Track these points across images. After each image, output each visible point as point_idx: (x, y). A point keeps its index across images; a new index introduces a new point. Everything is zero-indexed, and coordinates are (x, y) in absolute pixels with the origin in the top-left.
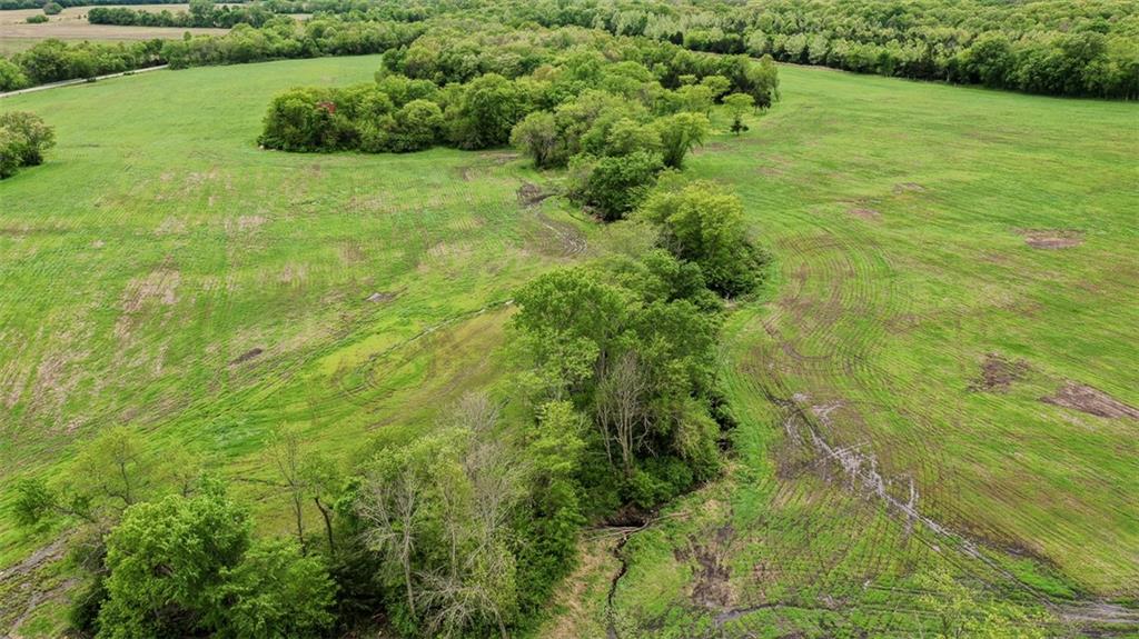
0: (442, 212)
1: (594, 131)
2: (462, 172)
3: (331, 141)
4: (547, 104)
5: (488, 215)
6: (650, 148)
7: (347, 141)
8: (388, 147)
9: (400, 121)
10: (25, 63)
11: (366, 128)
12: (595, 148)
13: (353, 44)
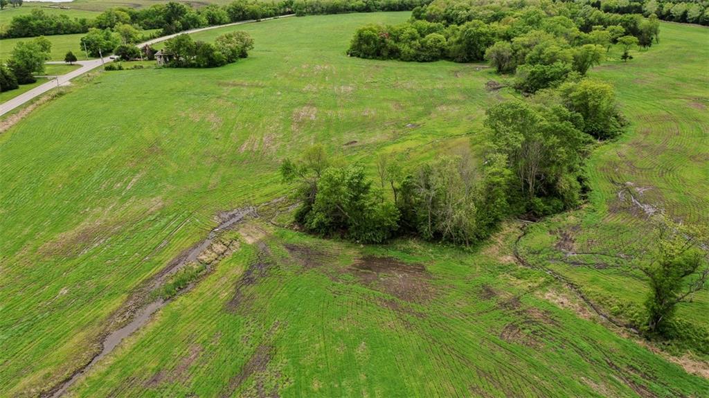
0: (443, 91)
1: (534, 52)
2: (456, 73)
3: (385, 54)
4: (508, 38)
5: (470, 95)
6: (565, 60)
7: (394, 54)
8: (415, 58)
9: (423, 44)
10: (228, 11)
11: (404, 48)
12: (533, 61)
13: (394, 5)
